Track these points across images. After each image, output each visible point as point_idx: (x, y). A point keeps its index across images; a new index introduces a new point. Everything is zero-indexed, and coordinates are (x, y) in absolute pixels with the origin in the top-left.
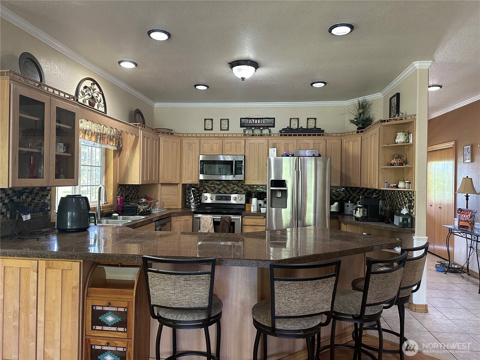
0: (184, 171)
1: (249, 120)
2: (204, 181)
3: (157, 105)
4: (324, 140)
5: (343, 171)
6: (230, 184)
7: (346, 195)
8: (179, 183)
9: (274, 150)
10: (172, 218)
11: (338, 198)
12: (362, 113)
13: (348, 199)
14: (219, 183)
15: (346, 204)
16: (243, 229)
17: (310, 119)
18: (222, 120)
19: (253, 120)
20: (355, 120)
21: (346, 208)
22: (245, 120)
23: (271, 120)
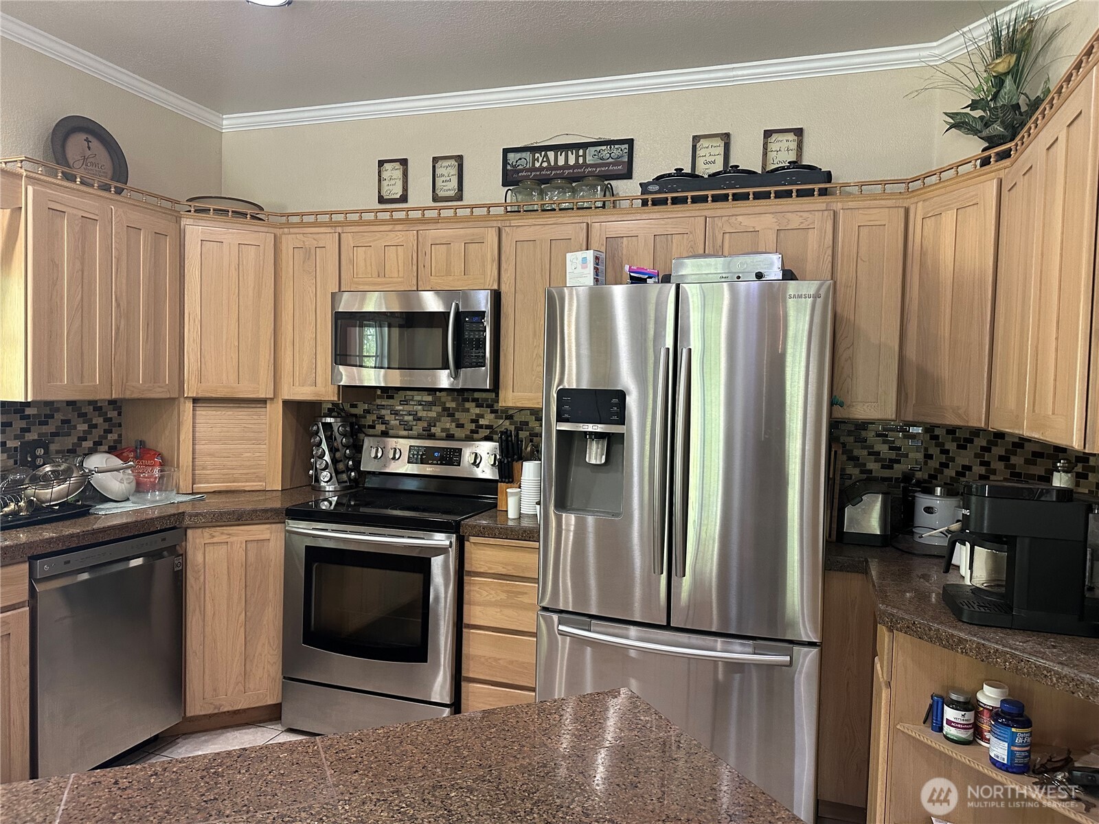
0: (289, 352)
1: (537, 155)
2: (379, 392)
3: (231, 123)
4: (826, 213)
5: (912, 353)
6: (467, 405)
7: (928, 457)
8: (272, 399)
9: (584, 259)
10: (190, 532)
11: (892, 468)
12: (1007, 74)
13: (935, 477)
14: (430, 398)
15: (923, 501)
16: (466, 588)
17: (775, 136)
18: (440, 163)
19: (551, 154)
20: (972, 113)
21: (922, 518)
22: (518, 155)
23: (616, 151)
